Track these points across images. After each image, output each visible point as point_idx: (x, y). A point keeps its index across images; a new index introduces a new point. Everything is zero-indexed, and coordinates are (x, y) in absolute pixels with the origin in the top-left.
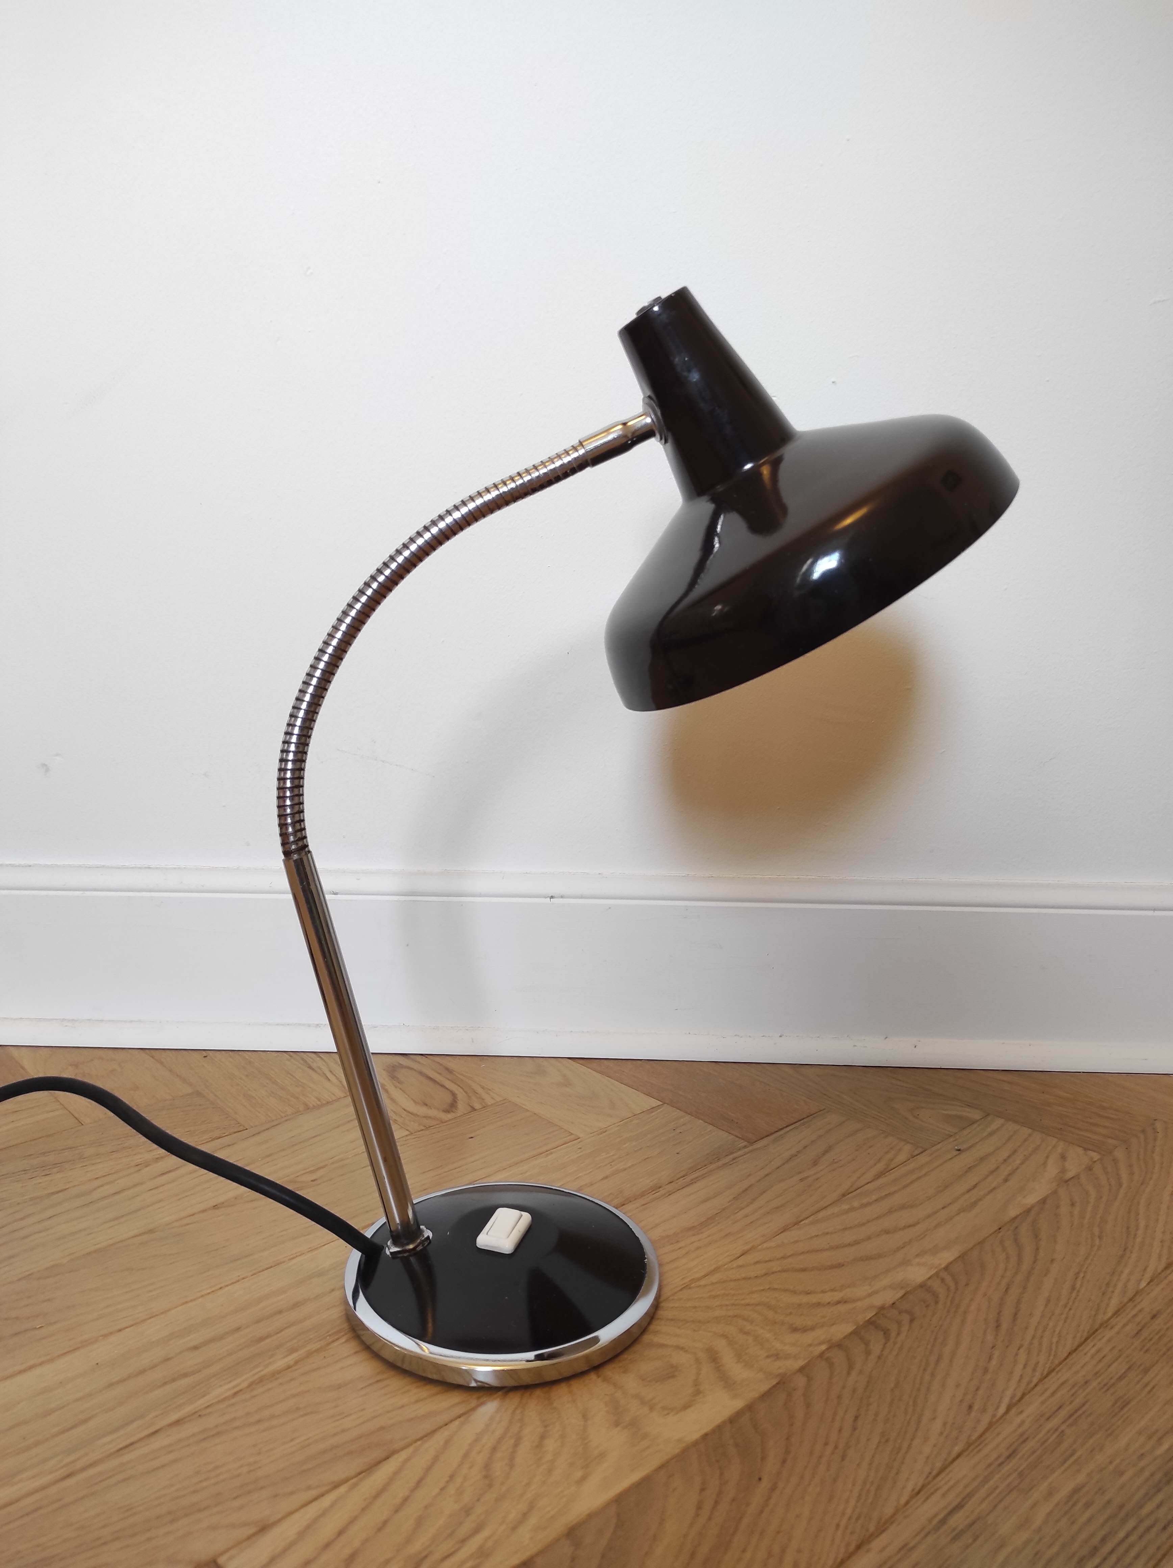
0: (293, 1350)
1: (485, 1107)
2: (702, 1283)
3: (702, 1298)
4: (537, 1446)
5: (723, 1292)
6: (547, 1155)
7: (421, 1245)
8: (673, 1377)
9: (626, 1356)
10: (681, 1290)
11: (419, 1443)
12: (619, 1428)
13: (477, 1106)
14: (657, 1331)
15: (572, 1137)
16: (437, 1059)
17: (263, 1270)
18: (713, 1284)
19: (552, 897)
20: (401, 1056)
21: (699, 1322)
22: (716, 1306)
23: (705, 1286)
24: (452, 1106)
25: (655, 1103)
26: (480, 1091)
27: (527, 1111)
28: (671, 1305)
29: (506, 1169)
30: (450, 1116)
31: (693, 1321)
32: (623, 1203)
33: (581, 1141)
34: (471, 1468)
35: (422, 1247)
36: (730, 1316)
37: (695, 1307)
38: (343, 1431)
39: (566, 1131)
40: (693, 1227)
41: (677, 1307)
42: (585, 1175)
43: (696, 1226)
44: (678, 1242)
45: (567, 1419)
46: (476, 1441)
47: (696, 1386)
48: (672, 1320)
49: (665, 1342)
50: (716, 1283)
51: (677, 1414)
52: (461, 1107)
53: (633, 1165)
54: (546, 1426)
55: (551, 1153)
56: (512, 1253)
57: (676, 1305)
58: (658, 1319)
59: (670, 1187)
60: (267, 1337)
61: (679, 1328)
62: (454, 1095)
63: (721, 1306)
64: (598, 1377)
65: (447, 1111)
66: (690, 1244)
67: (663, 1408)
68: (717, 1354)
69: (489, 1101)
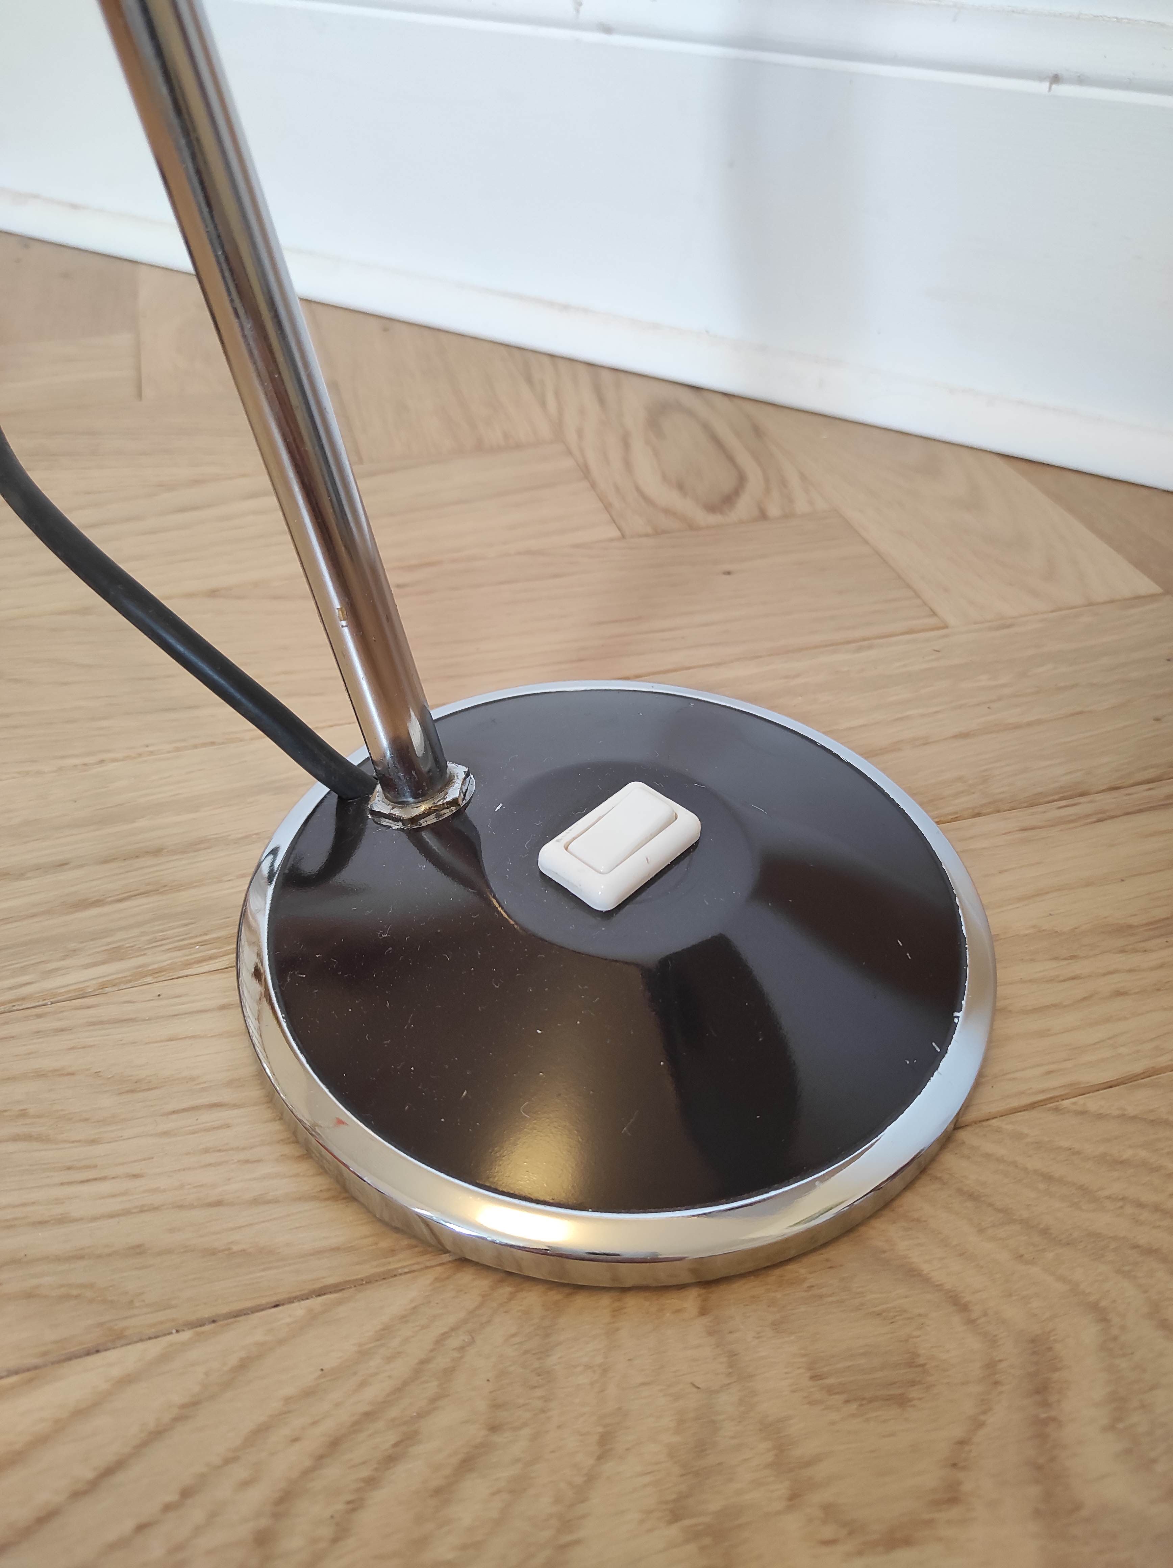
0: (116, 954)
1: (787, 516)
2: (1092, 1103)
3: (1078, 1153)
4: (438, 1492)
5: (1143, 1154)
6: (860, 649)
7: (433, 815)
8: (902, 1401)
9: (803, 1271)
10: (1032, 1106)
11: (186, 1335)
12: (673, 1531)
13: (773, 510)
14: (918, 1220)
15: (932, 621)
16: (749, 407)
17: (195, 747)
18: (1123, 1117)
19: (1056, 79)
20: (687, 390)
21: (1045, 1232)
22: (1108, 1197)
23: (1100, 1117)
24: (729, 500)
25: (1145, 585)
26: (794, 481)
27: (866, 542)
28: (988, 1147)
29: (761, 657)
30: (713, 519)
31: (1028, 1225)
32: (976, 811)
33: (946, 636)
34: (245, 1484)
35: (435, 820)
36: (1135, 1247)
37: (1048, 1178)
38: (62, 1220)
39: (925, 603)
40: (1130, 926)
41: (1000, 1160)
42: (923, 716)
43: (1137, 927)
44: (1073, 957)
45: (559, 1427)
46: (309, 1393)
47: (954, 1465)
48: (972, 1196)
49: (926, 1268)
50: (1134, 1118)
51: (860, 1553)
52: (744, 506)
53: (1039, 722)
54: (494, 1429)
55: (870, 647)
56: (607, 912)
57: (1001, 1151)
58: (936, 1178)
59: (1107, 801)
60: (98, 903)
61: (981, 1231)
62: (742, 479)
63: (1123, 1199)
64: (703, 1312)
65: (711, 508)
66: (1104, 975)
67: (829, 1511)
68: (1057, 1369)
69: (801, 505)
